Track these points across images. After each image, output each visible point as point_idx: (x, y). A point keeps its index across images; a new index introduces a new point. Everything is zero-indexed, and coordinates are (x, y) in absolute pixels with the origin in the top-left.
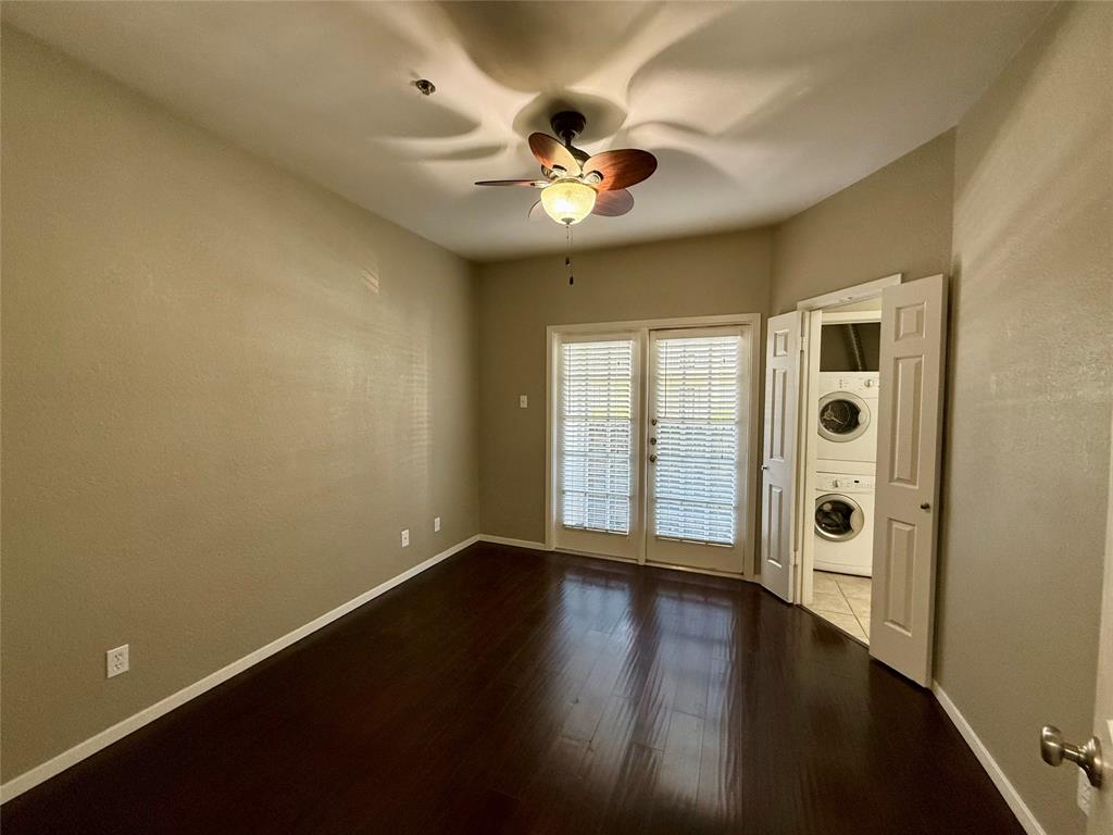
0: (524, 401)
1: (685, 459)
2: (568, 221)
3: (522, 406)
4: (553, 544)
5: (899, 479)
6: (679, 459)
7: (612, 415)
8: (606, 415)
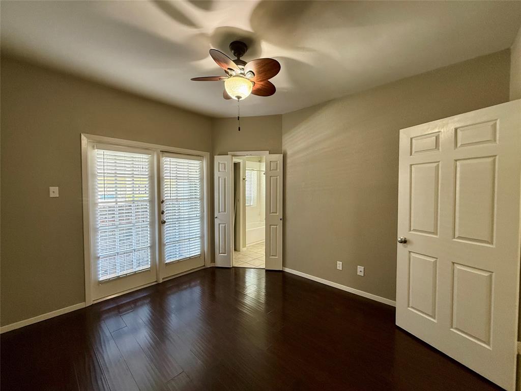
0: (54, 192)
1: (179, 219)
2: (239, 98)
3: (52, 195)
4: (93, 297)
5: (273, 213)
6: (176, 220)
7: (136, 199)
8: (131, 199)
